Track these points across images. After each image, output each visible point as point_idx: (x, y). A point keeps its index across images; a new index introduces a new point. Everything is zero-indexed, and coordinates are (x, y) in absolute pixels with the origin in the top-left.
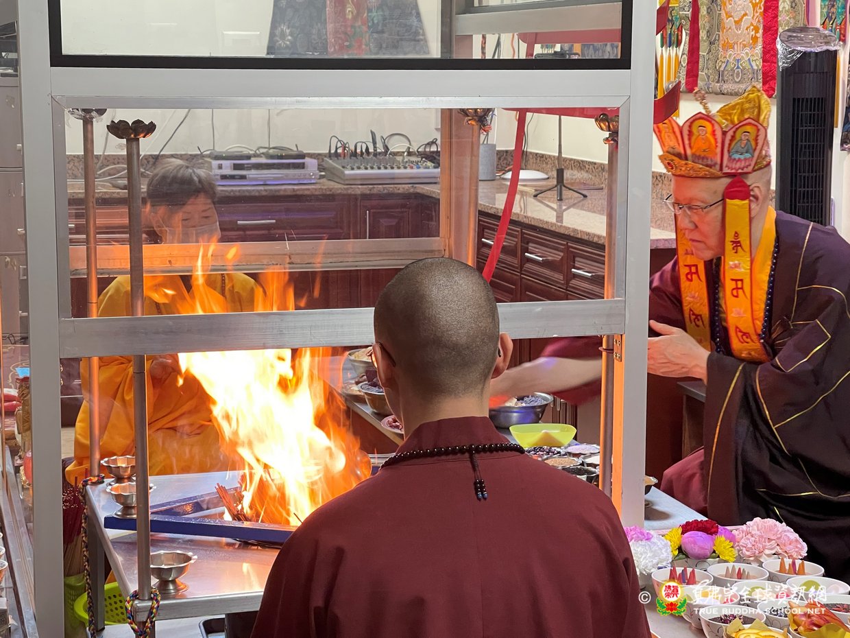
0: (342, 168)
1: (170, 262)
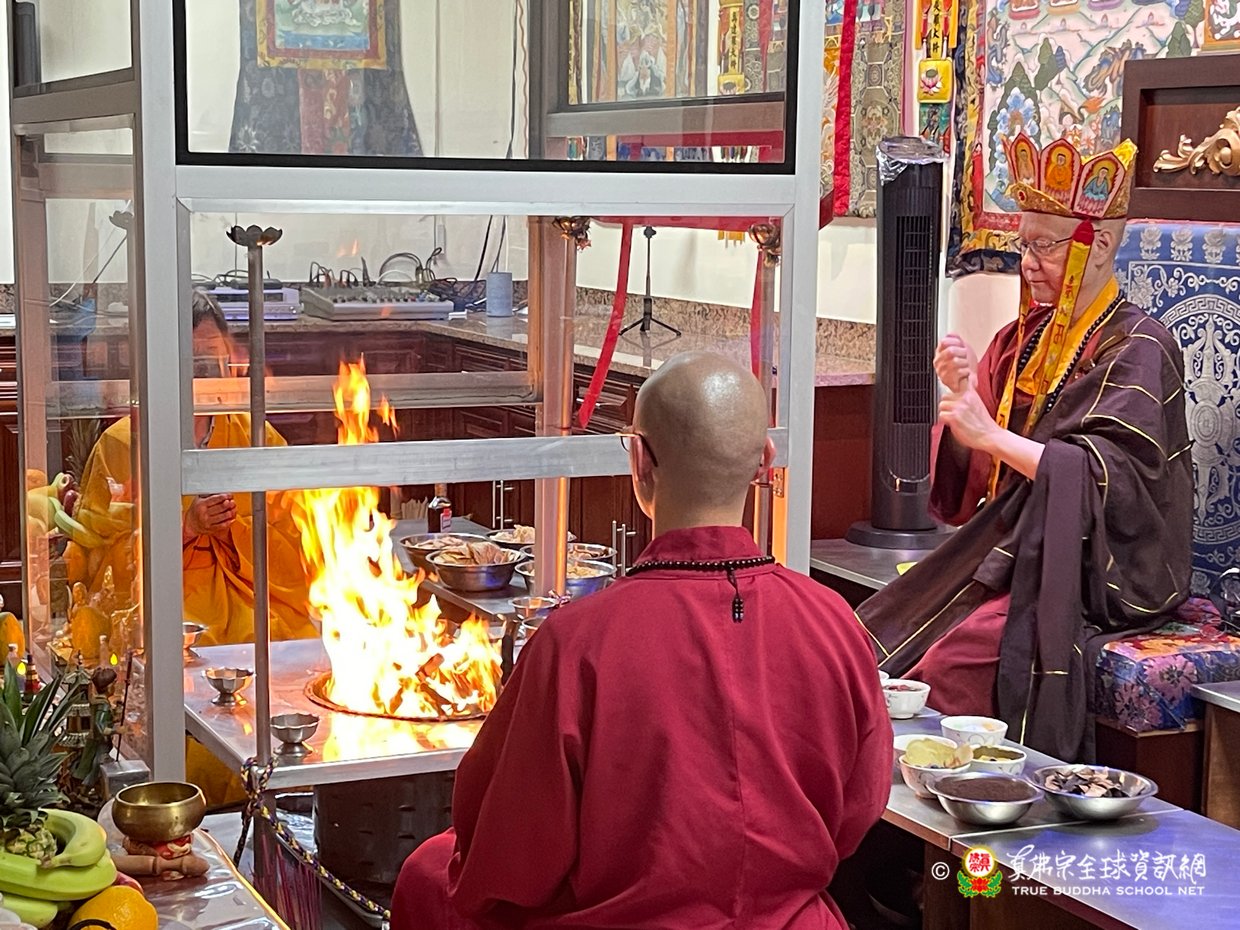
0: (329, 301)
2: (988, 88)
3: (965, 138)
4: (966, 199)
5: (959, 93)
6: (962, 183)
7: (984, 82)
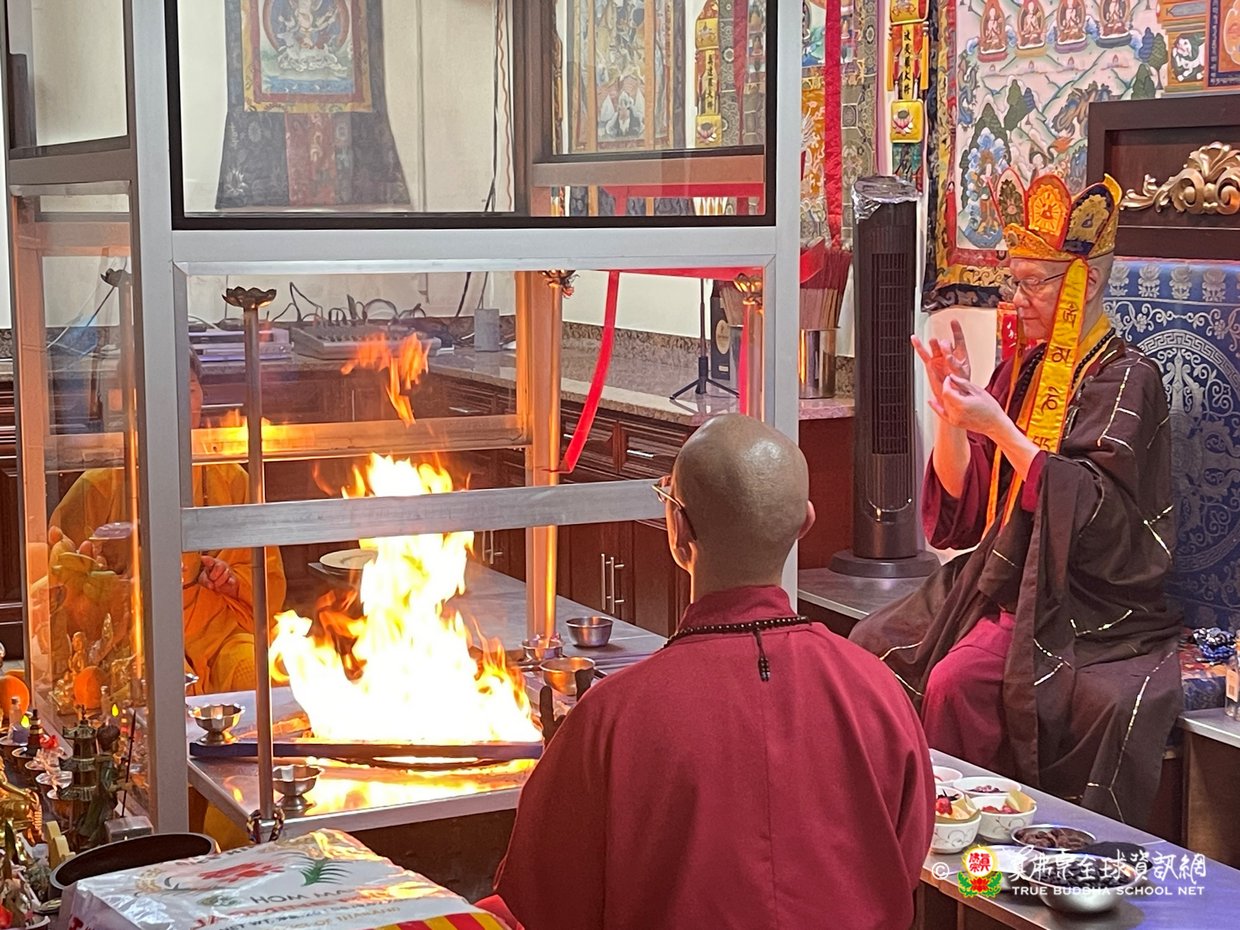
0: (316, 339)
1: (215, 448)
2: (959, 129)
3: (938, 176)
4: (940, 235)
5: (930, 133)
6: (936, 221)
7: (956, 122)
